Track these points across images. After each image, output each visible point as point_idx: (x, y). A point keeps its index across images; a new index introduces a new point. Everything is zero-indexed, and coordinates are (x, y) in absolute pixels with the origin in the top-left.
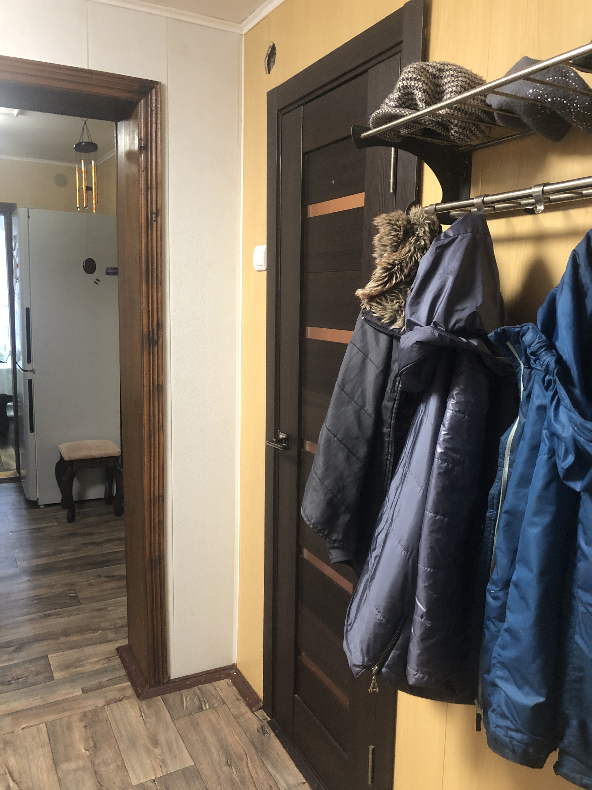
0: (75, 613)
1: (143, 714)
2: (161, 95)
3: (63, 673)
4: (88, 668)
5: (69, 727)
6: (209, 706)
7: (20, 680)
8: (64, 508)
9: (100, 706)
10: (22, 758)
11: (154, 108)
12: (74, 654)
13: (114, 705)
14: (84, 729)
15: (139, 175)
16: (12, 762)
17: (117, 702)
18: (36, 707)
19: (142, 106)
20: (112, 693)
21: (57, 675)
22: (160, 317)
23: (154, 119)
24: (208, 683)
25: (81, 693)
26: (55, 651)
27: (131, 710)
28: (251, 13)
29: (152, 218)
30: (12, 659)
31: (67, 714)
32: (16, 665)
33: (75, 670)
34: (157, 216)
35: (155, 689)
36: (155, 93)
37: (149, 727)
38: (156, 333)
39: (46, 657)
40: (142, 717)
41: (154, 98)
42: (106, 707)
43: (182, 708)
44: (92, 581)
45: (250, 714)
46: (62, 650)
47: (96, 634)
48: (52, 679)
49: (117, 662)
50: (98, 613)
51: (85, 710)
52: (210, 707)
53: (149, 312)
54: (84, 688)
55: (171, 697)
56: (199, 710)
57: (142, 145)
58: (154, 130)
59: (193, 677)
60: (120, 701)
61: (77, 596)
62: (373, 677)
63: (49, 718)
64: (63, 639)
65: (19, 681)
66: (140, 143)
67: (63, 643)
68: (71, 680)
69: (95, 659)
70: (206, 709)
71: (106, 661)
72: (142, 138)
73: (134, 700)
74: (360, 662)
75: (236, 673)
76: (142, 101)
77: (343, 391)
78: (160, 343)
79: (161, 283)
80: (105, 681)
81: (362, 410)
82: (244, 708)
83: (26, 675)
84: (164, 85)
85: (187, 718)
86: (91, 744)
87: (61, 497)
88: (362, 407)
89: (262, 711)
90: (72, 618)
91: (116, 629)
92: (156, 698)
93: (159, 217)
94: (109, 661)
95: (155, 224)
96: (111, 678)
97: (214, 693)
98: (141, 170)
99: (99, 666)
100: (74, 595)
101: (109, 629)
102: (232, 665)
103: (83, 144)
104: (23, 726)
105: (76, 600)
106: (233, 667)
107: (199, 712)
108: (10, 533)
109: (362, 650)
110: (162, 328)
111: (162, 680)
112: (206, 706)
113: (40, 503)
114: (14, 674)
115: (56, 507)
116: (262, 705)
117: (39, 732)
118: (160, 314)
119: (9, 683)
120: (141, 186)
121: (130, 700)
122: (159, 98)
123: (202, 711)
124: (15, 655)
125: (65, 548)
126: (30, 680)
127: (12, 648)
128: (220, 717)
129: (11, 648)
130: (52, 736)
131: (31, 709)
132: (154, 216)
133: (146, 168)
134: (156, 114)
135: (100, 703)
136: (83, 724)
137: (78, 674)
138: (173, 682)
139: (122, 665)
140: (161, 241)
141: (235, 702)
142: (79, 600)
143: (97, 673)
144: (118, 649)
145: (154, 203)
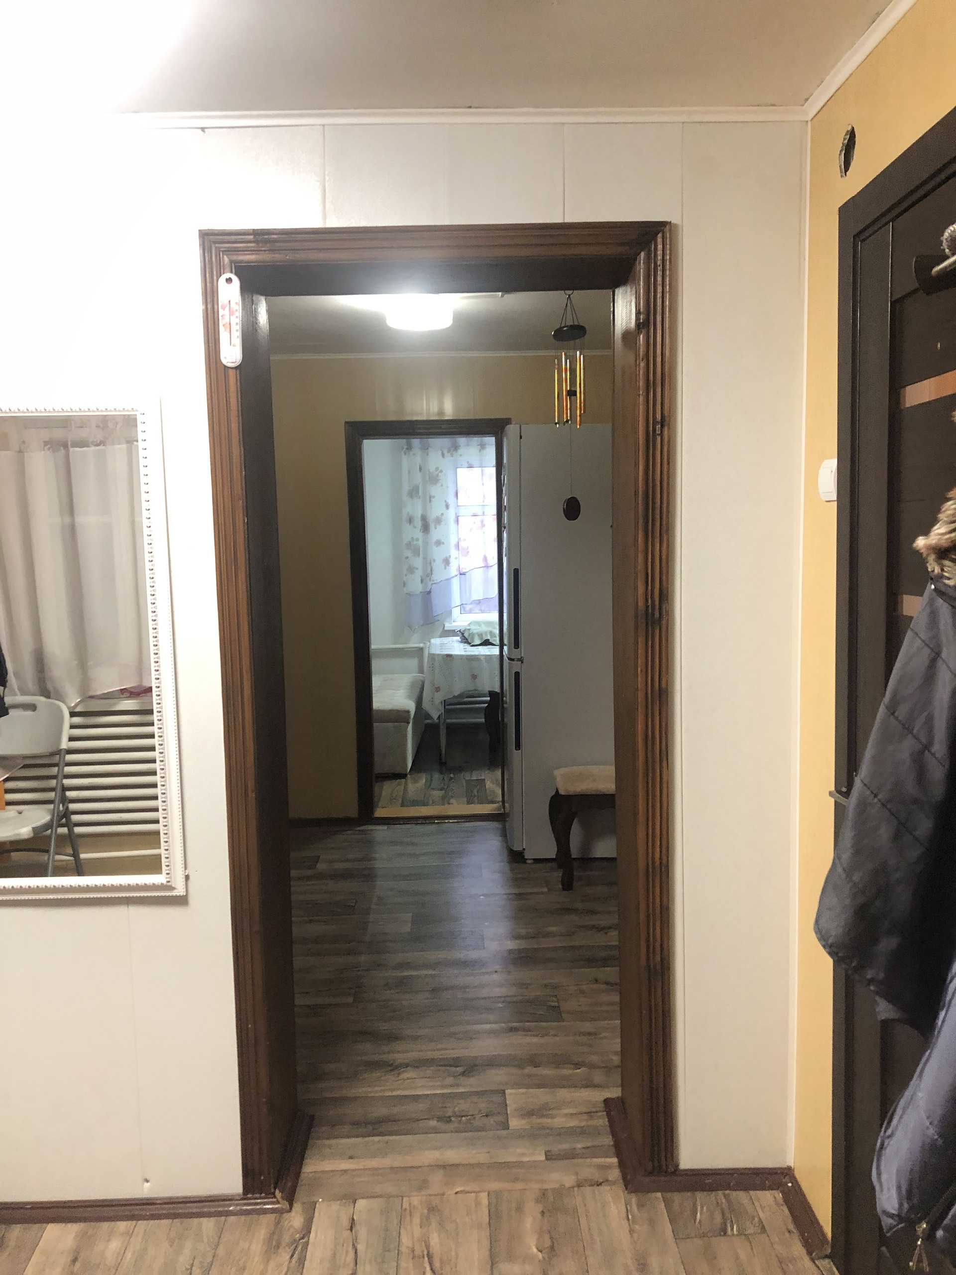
0: (552, 1032)
1: (630, 1217)
2: (671, 241)
3: (524, 1122)
4: (559, 1122)
5: (520, 1209)
6: (738, 1230)
7: (463, 1118)
8: (560, 867)
9: (568, 1185)
10: (448, 1239)
11: (659, 262)
12: (540, 1096)
13: (587, 1190)
14: (539, 1216)
15: (636, 367)
16: (435, 1240)
17: (593, 1185)
18: (479, 1165)
19: (642, 261)
20: (588, 1168)
21: (515, 1123)
22: (664, 583)
23: (659, 279)
24: (741, 1190)
25: (543, 1158)
26: (517, 1085)
27: (612, 1204)
28: (818, 86)
29: (654, 430)
30: (458, 1085)
31: (520, 1186)
32: (462, 1095)
33: (540, 1121)
34: (662, 426)
35: (653, 1178)
36: (661, 239)
37: (636, 1239)
38: (657, 607)
39: (503, 1092)
40: (628, 1219)
41: (660, 247)
42: (576, 1189)
43: (693, 1222)
44: (584, 987)
45: (807, 1263)
46: (528, 1087)
47: (578, 1071)
48: (506, 1126)
49: (602, 1121)
50: (585, 1039)
51: (546, 1186)
52: (741, 1233)
53: (647, 574)
54: (548, 1151)
55: (677, 1198)
56: (720, 1233)
57: (641, 321)
58: (659, 295)
59: (717, 1174)
60: (598, 1185)
61: (559, 1007)
62: (919, 1243)
63: (496, 1186)
64: (529, 1070)
65: (461, 1120)
66: (637, 318)
67: (529, 1076)
68: (533, 1135)
69: (571, 1111)
70: (733, 1235)
71: (586, 1117)
72: (641, 310)
73: (619, 1189)
74: (895, 1210)
75: (792, 1183)
76: (642, 254)
77: (892, 717)
78: (664, 622)
79: (668, 530)
80: (580, 1149)
81: (926, 751)
82: (798, 1249)
83: (471, 1113)
84: (676, 226)
85: (698, 1242)
86: (548, 1243)
87: (556, 849)
88: (927, 747)
89: (829, 1263)
90: (546, 1039)
91: (607, 1069)
92: (654, 1195)
93: (666, 429)
94: (591, 1118)
95: (659, 438)
96: (589, 1145)
97: (750, 1209)
98: (639, 358)
99: (573, 1123)
100: (556, 1004)
101: (600, 1067)
102: (785, 1168)
103: (565, 329)
104: (458, 1190)
105: (556, 1013)
106: (788, 1172)
107: (720, 1235)
108: (482, 897)
109: (899, 1187)
110: (667, 600)
111: (664, 1167)
112: (732, 1229)
113: (527, 855)
114: (457, 1109)
115: (549, 864)
116: (830, 1251)
117: (478, 1203)
118: (664, 578)
119: (448, 1120)
120: (639, 382)
121: (613, 1187)
122: (668, 246)
123: (725, 1234)
124: (462, 1078)
125: (554, 929)
126: (478, 1122)
127: (460, 1069)
128: (753, 1253)
129: (458, 1069)
130: (494, 1215)
131: (472, 1166)
132: (658, 427)
133: (647, 355)
134: (664, 271)
135: (569, 1180)
136: (540, 1207)
137: (543, 1128)
138: (682, 1176)
139: (608, 1129)
140: (669, 463)
141: (784, 1234)
142: (560, 1013)
143: (570, 1133)
144: (606, 1101)
145: (659, 406)
